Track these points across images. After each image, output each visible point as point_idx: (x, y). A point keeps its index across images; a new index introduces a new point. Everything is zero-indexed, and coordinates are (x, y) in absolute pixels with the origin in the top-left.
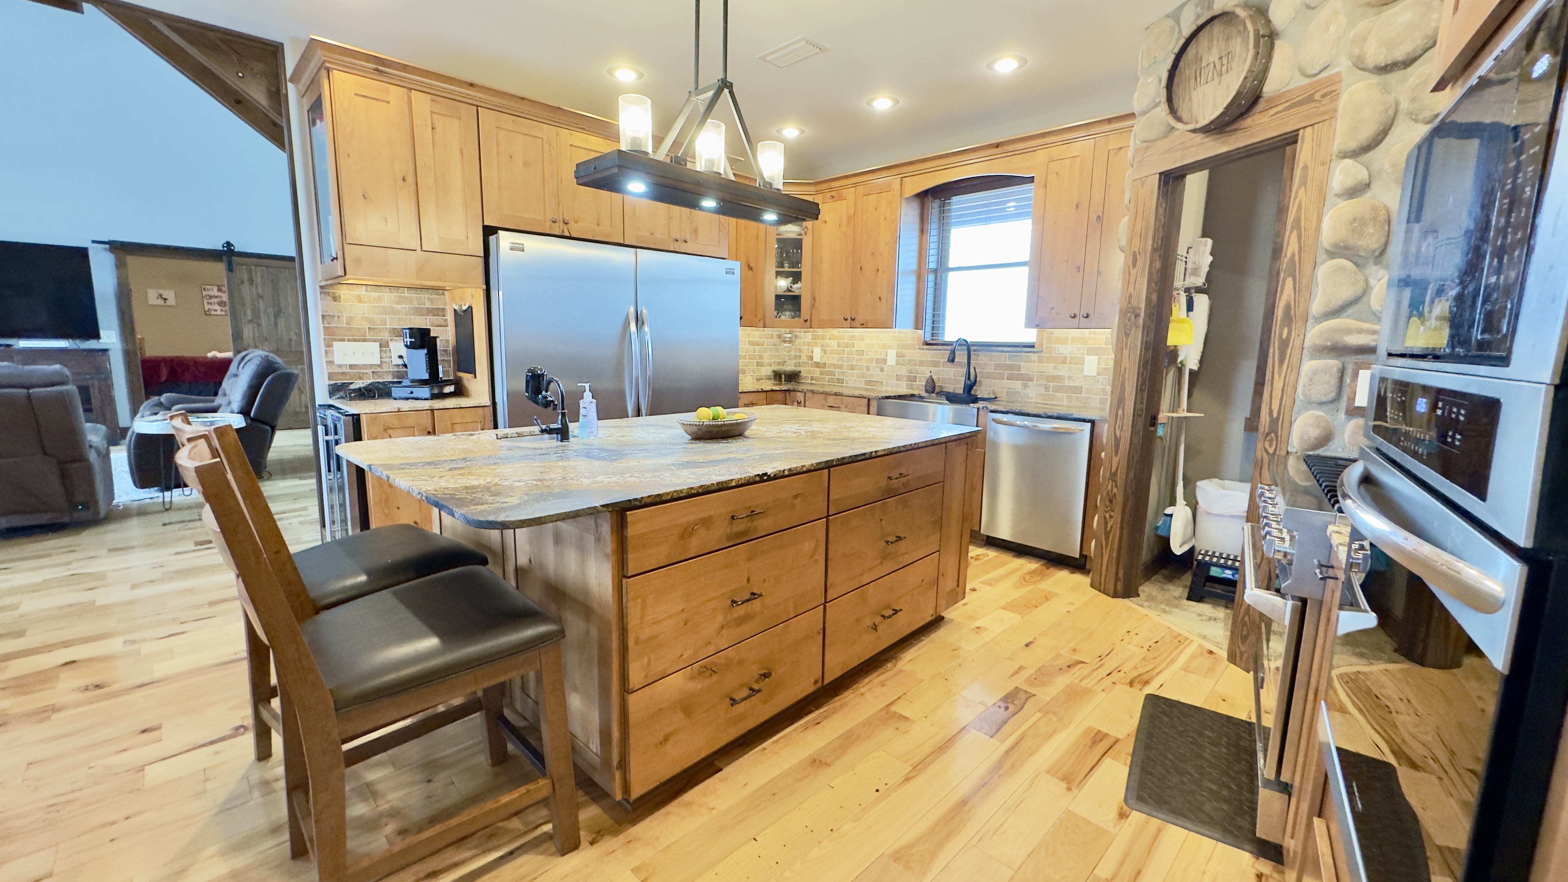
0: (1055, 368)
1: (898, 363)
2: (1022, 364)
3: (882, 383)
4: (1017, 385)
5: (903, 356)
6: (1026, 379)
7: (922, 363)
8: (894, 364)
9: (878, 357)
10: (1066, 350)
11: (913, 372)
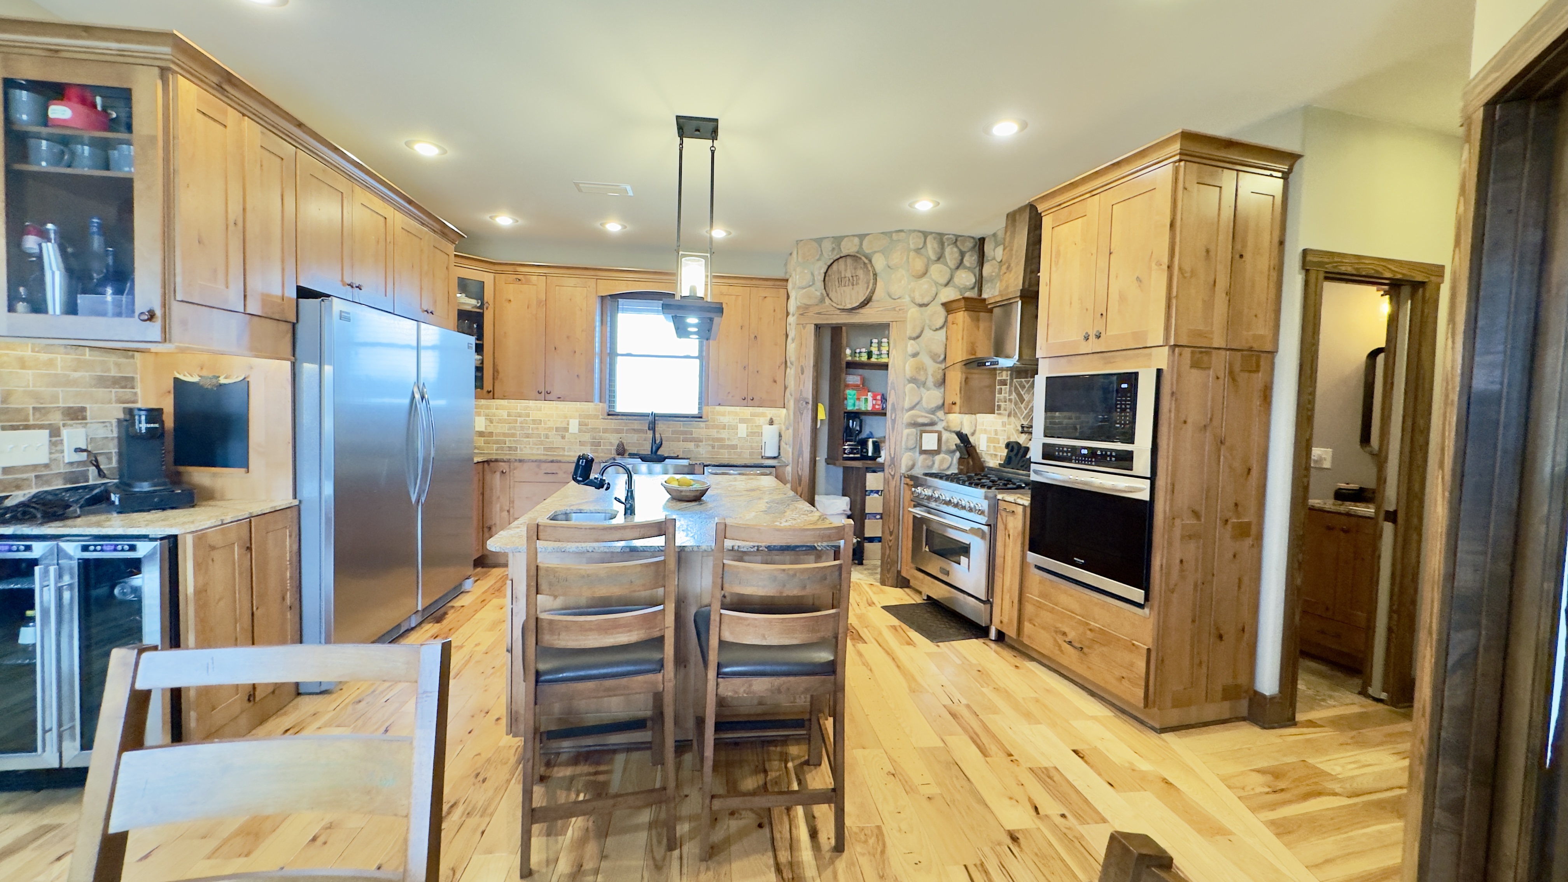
0: (718, 432)
1: (580, 431)
2: (694, 430)
3: (564, 449)
4: (691, 446)
5: (586, 425)
6: (697, 441)
7: (605, 431)
8: (576, 431)
9: (558, 426)
10: (725, 420)
11: (597, 438)
